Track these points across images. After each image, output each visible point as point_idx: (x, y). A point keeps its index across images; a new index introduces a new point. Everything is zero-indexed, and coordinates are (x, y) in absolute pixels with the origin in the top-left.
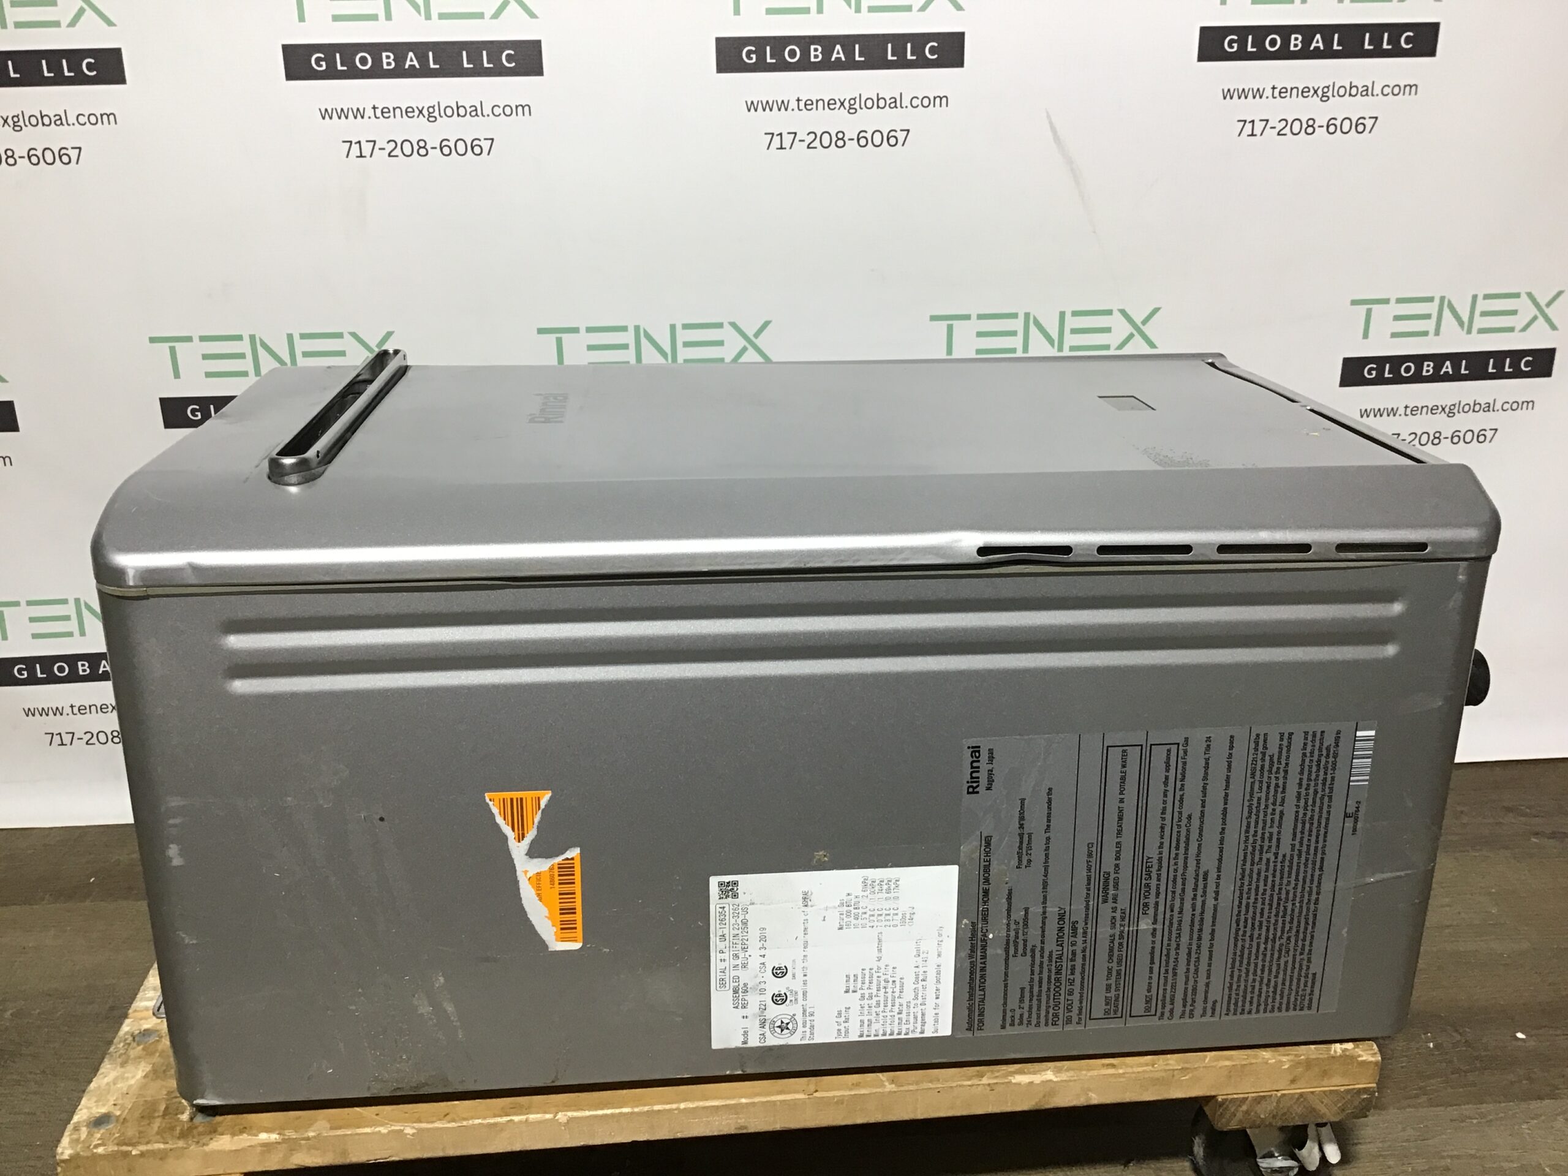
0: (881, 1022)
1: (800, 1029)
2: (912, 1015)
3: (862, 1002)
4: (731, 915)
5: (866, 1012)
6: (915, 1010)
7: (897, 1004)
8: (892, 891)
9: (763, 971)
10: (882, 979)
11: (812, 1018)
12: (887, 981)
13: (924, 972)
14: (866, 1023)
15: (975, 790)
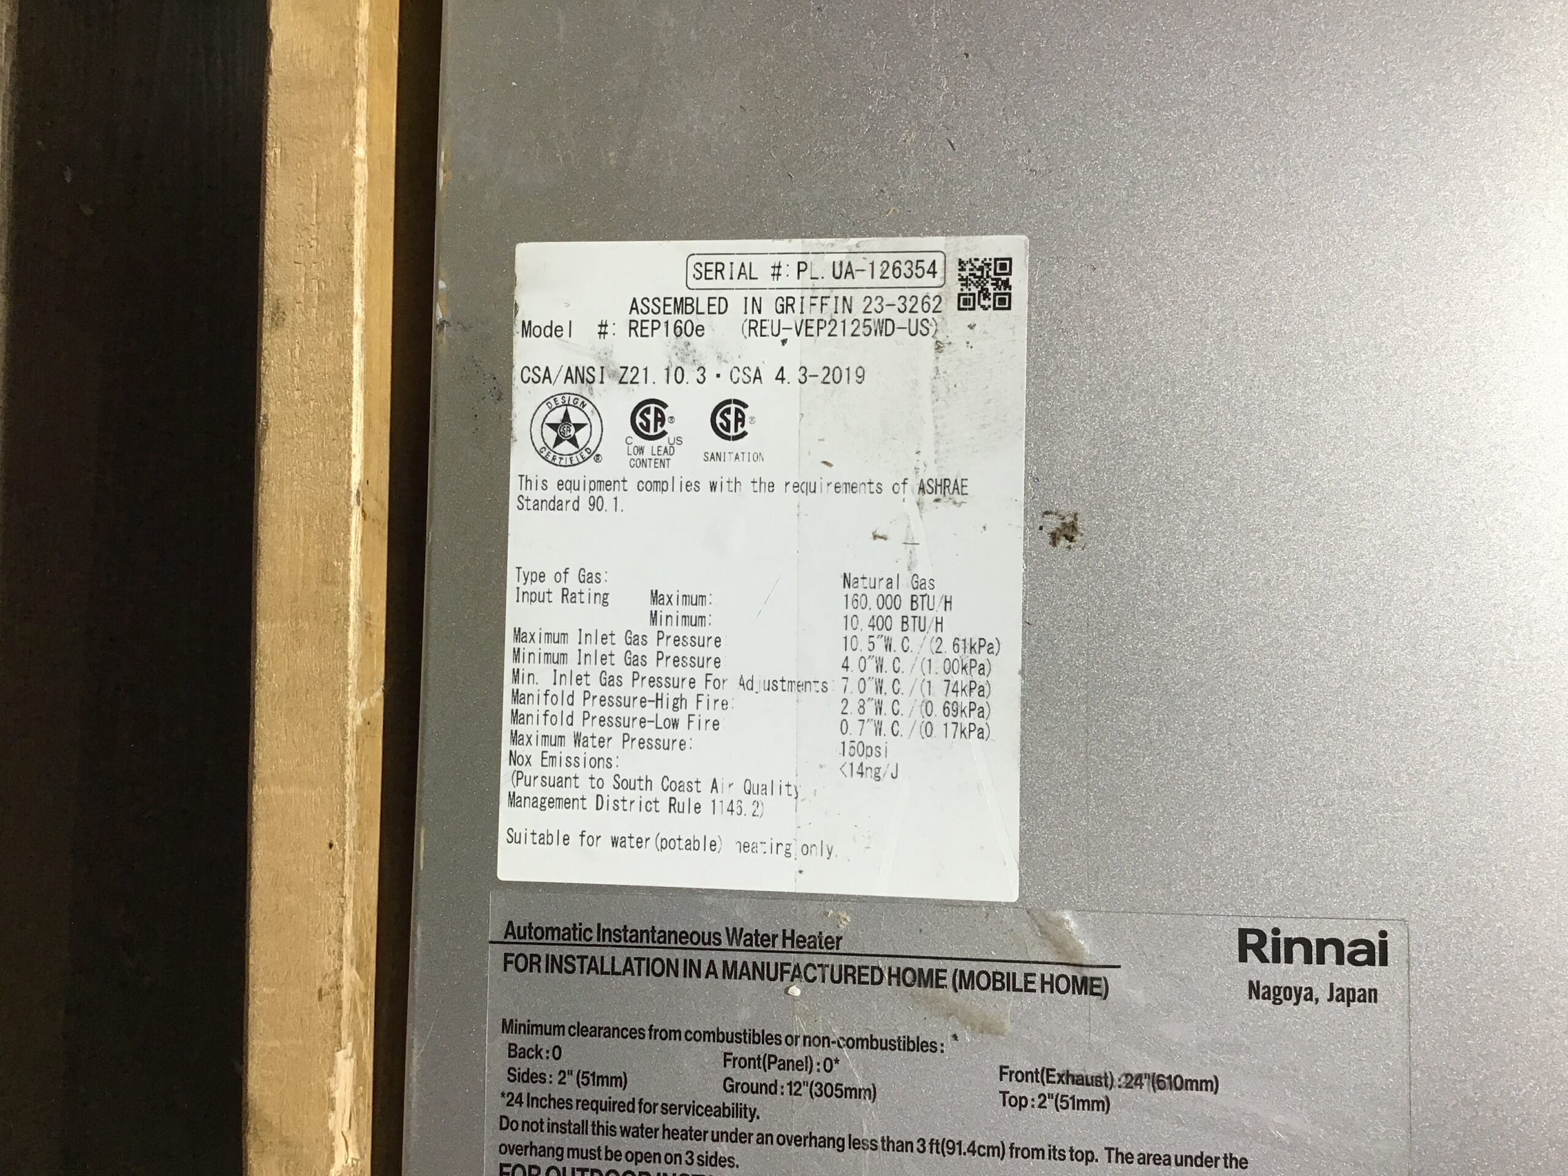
0: (556, 690)
1: (554, 474)
2: (571, 772)
3: (619, 639)
4: (908, 293)
5: (586, 648)
6: (584, 782)
7: (605, 732)
8: (951, 719)
9: (735, 373)
10: (685, 691)
11: (584, 504)
12: (678, 703)
13: (698, 807)
14: (555, 649)
15: (1250, 952)
